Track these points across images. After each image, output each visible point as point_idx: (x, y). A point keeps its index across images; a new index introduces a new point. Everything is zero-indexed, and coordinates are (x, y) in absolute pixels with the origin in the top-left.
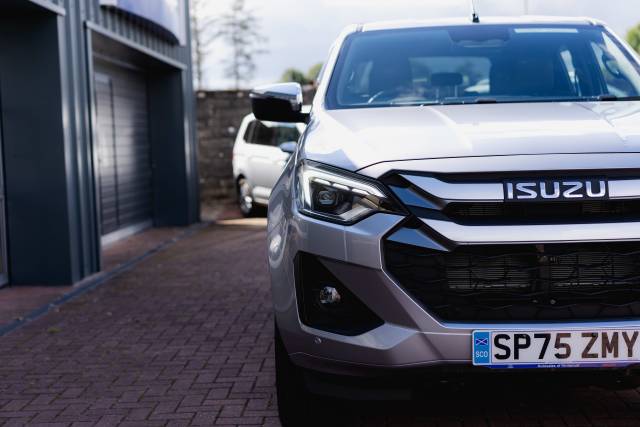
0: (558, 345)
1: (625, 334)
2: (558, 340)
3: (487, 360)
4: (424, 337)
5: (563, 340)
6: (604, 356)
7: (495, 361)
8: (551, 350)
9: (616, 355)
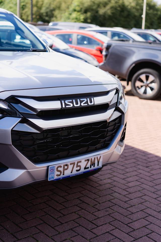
0: (77, 166)
1: (97, 158)
2: (77, 164)
3: (53, 178)
4: (29, 172)
5: (79, 164)
6: (91, 167)
7: (56, 177)
8: (75, 169)
9: (94, 166)
